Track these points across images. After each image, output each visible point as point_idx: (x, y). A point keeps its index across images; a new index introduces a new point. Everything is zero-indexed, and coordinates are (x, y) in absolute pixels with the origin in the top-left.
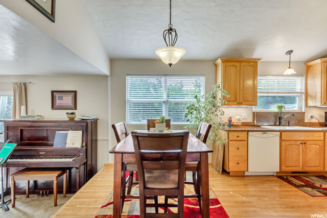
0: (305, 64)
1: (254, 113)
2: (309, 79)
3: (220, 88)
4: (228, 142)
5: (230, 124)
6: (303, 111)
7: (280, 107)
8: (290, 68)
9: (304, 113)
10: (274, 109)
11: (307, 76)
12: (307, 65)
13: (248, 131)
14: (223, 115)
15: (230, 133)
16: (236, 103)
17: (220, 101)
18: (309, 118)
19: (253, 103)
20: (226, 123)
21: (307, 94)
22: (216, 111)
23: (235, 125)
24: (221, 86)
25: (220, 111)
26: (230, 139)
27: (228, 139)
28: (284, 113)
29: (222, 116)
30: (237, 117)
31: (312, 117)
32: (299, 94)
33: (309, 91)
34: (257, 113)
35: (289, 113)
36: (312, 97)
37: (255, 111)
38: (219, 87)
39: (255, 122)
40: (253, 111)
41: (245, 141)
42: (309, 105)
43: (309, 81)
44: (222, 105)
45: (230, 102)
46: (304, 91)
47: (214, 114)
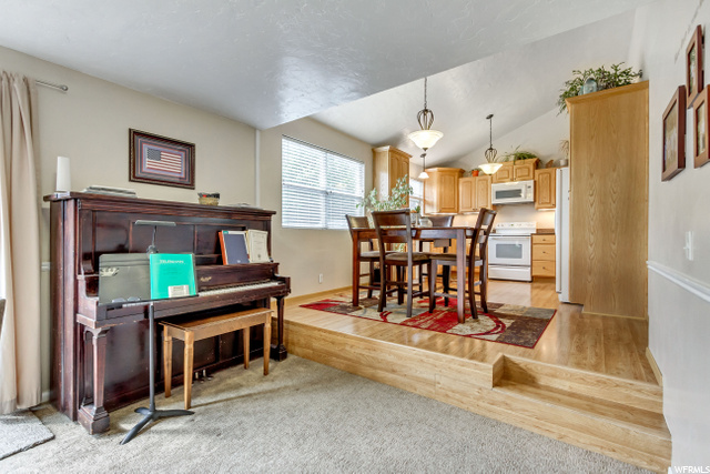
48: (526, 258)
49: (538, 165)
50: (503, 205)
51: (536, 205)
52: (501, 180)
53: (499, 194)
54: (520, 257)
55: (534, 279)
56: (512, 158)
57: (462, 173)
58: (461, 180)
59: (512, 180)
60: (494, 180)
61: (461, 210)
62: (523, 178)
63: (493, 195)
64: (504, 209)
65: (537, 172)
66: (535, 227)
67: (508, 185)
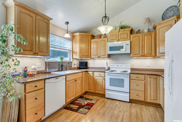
0: (72, 34)
1: (46, 62)
2: (73, 43)
3: (14, 31)
4: (25, 95)
5: (26, 74)
6: (71, 61)
7: (62, 59)
8: (67, 33)
9: (72, 62)
10: (58, 59)
11: (73, 41)
12: (72, 35)
13: (45, 79)
14: (18, 65)
15: (27, 85)
16: (32, 53)
17: (13, 48)
18: (74, 65)
19: (47, 54)
20: (21, 73)
21: (73, 51)
22: (7, 60)
23: (31, 75)
24: (14, 29)
25: (13, 60)
26: (27, 91)
27: (25, 92)
28: (64, 62)
29: (16, 67)
30: (33, 67)
31: (75, 64)
32: (69, 51)
33: (74, 50)
34: (48, 62)
35: (67, 62)
36: (75, 53)
37: (47, 61)
38: (12, 30)
39: (47, 69)
40: (46, 61)
41: (42, 89)
42: (74, 58)
43: (73, 44)
44: (15, 54)
45: (25, 52)
46: (71, 50)
47: (3, 64)
48: (126, 88)
49: (132, 32)
50: (113, 55)
51: (131, 55)
52: (112, 41)
53: (111, 49)
54: (123, 87)
55: (131, 101)
56: (118, 28)
57: (93, 37)
58: (93, 40)
59: (118, 40)
60: (109, 40)
61: (92, 57)
62: (124, 39)
63: (108, 49)
64: (114, 57)
65: (132, 36)
66: (130, 67)
67: (116, 44)
